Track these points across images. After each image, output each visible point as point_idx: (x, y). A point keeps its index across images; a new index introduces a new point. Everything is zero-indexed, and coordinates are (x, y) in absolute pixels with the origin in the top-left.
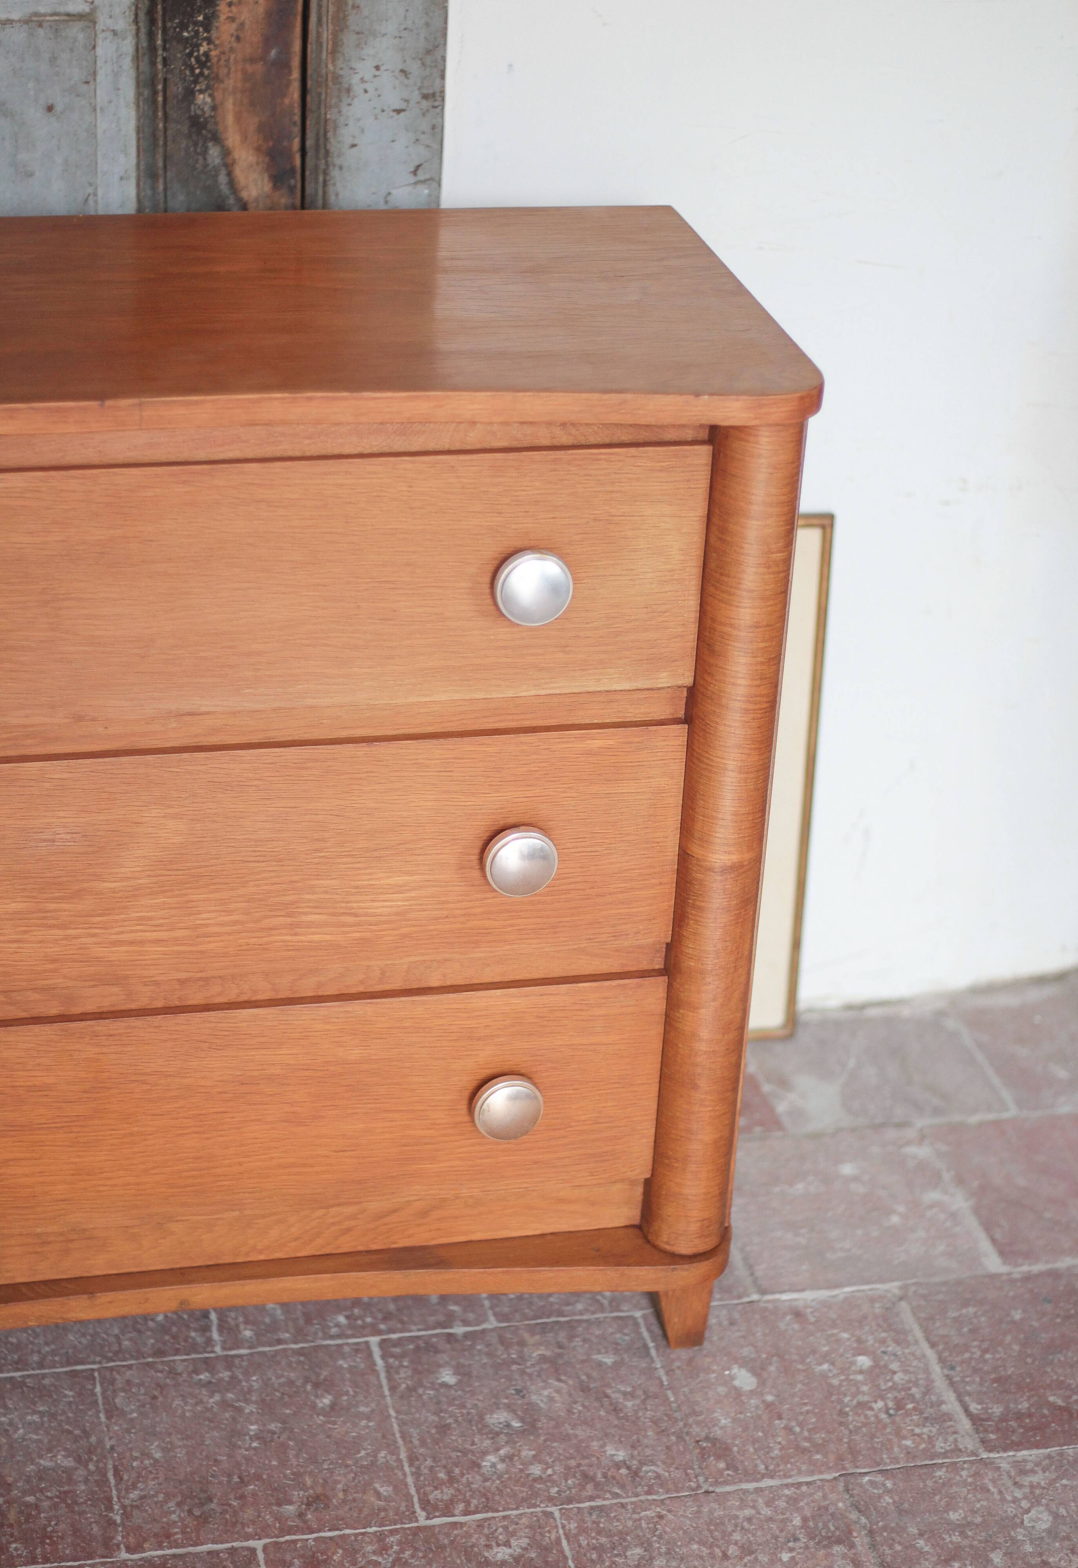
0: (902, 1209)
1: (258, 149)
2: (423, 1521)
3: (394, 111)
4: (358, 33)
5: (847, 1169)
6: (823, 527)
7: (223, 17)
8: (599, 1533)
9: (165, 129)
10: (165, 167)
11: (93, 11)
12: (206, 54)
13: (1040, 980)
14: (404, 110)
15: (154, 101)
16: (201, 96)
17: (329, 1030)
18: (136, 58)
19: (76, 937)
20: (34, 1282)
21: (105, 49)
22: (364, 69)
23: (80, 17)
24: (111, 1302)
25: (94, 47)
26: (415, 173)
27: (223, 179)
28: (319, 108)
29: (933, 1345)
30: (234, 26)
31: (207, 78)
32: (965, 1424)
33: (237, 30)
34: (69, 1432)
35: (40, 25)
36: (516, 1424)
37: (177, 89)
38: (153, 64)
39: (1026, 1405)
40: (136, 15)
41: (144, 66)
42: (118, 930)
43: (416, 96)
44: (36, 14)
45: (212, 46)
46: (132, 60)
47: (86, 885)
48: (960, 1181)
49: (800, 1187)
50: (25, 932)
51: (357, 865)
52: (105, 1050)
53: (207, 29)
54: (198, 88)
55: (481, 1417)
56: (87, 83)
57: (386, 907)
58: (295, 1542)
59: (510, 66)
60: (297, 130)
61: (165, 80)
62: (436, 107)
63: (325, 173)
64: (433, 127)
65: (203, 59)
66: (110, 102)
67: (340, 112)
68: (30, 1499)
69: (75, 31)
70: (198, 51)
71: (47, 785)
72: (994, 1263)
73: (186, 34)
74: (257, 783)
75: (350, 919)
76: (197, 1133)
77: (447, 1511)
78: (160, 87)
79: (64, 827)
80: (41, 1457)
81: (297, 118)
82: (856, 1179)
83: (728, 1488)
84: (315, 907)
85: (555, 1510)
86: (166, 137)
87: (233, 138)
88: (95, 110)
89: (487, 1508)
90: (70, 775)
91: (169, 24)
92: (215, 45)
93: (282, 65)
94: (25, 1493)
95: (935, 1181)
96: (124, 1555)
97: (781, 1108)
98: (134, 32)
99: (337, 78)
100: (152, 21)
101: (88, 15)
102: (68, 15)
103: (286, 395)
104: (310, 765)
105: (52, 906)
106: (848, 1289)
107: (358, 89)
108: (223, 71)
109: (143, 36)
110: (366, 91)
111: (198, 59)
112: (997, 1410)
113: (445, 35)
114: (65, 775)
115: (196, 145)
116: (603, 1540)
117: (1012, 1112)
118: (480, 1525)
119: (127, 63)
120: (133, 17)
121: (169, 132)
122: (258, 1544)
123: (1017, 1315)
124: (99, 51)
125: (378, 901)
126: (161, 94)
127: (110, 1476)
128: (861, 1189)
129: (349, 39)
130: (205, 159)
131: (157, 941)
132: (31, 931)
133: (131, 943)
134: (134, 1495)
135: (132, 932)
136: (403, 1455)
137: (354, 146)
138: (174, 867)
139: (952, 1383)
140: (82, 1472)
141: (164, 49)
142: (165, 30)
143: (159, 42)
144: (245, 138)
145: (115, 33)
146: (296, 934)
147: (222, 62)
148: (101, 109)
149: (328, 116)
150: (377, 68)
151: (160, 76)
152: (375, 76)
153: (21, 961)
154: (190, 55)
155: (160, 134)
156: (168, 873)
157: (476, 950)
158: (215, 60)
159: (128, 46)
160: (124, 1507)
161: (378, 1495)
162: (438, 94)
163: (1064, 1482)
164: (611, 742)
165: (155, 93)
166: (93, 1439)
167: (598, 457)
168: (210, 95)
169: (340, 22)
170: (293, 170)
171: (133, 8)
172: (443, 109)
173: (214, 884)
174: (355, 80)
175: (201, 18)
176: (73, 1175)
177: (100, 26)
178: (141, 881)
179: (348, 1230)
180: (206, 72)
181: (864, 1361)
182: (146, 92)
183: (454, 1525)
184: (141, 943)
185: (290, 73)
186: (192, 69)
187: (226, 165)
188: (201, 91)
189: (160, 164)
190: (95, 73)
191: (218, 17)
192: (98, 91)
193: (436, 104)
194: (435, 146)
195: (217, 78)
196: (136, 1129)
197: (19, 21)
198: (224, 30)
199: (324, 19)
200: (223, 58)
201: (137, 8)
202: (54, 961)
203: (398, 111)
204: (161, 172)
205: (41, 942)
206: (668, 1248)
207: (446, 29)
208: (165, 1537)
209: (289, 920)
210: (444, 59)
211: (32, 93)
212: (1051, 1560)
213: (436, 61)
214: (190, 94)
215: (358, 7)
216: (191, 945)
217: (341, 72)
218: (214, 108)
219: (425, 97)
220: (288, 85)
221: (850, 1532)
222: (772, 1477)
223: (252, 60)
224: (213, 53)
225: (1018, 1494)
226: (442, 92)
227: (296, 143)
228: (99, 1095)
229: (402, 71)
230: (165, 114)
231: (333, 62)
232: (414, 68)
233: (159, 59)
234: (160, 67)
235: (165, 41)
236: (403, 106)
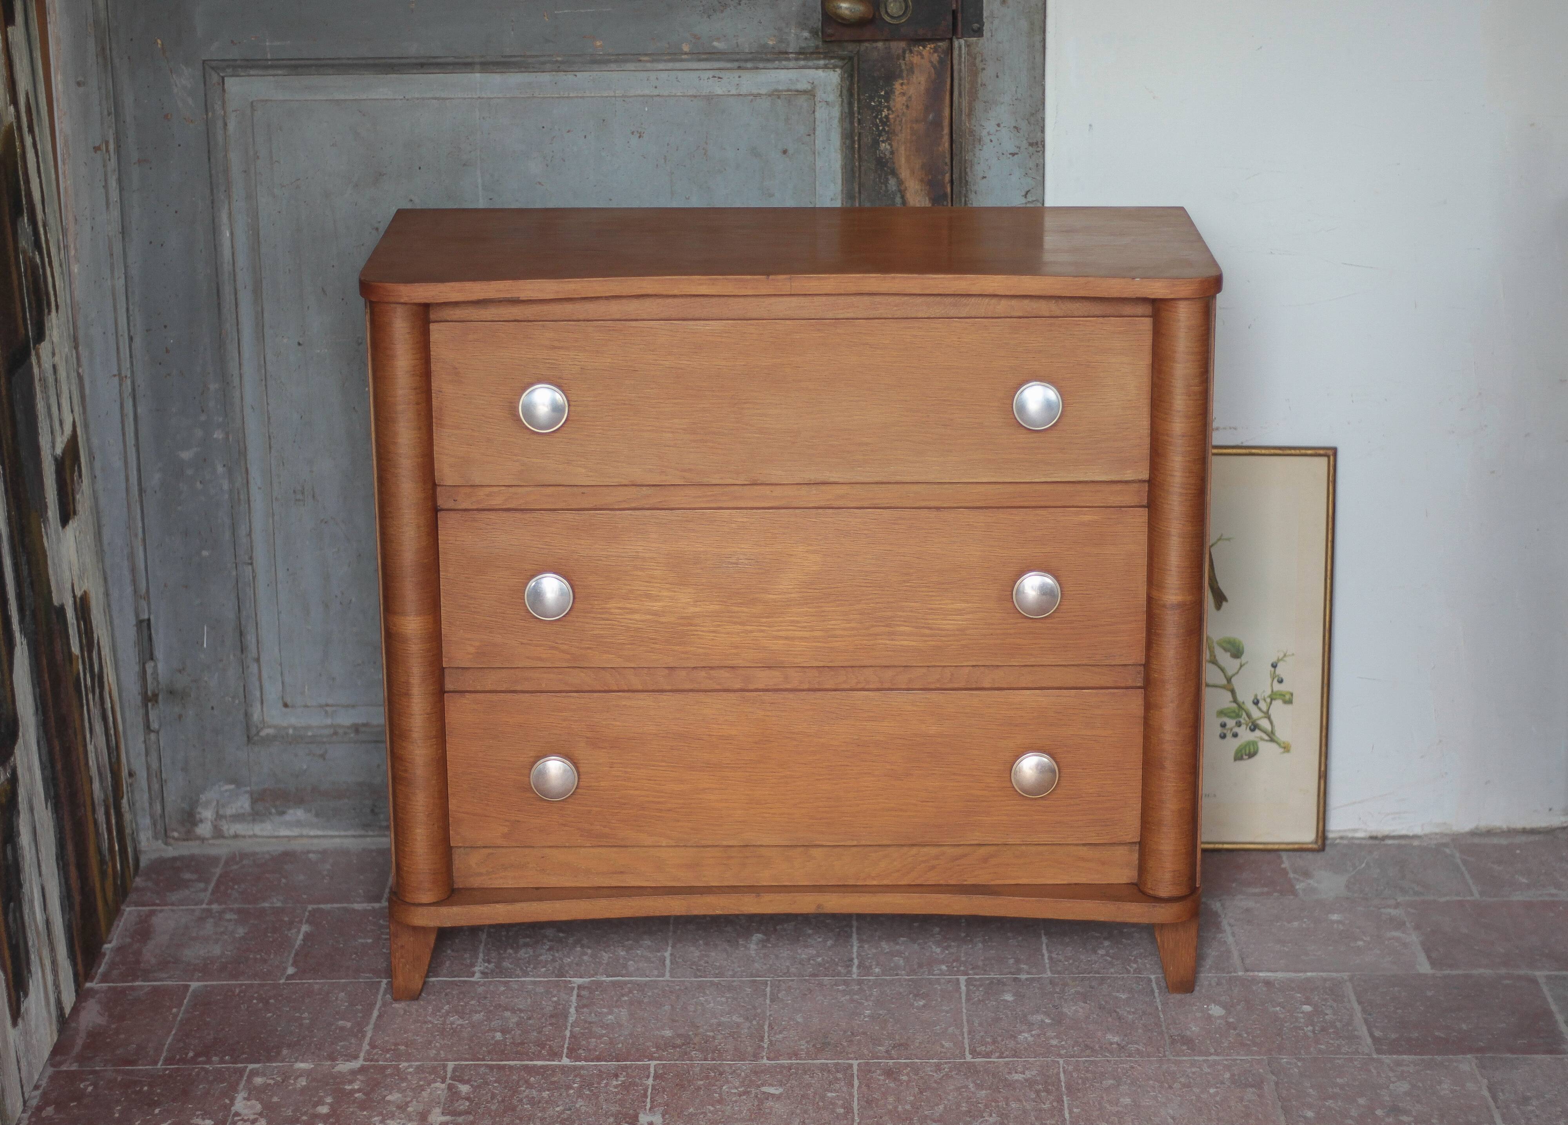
0: (1368, 939)
1: (922, 181)
2: (969, 1058)
3: (1010, 154)
4: (985, 102)
5: (1335, 917)
6: (1328, 457)
7: (897, 93)
8: (1087, 1071)
9: (860, 166)
10: (860, 192)
11: (814, 88)
12: (887, 117)
13: (1533, 832)
14: (1017, 154)
15: (853, 148)
16: (884, 145)
17: (914, 711)
18: (842, 120)
19: (751, 632)
20: (722, 886)
21: (821, 113)
22: (990, 126)
23: (805, 92)
24: (771, 901)
25: (814, 112)
26: (1026, 196)
27: (898, 200)
28: (961, 152)
29: (1360, 1003)
30: (904, 98)
31: (887, 133)
32: (1369, 1041)
33: (906, 101)
34: (743, 1006)
35: (779, 98)
36: (1048, 1021)
37: (868, 140)
38: (852, 123)
39: (1416, 1035)
40: (841, 92)
41: (847, 125)
42: (776, 628)
43: (1025, 144)
44: (776, 90)
45: (890, 112)
46: (839, 122)
47: (757, 596)
48: (1417, 927)
49: (1296, 924)
50: (719, 626)
51: (931, 594)
52: (769, 714)
53: (887, 101)
54: (881, 139)
55: (1025, 1016)
56: (809, 135)
57: (951, 624)
58: (880, 1063)
59: (1090, 125)
60: (947, 168)
61: (860, 134)
62: (1039, 152)
63: (966, 196)
64: (1037, 165)
65: (885, 120)
66: (824, 148)
67: (974, 154)
68: (711, 1034)
69: (802, 101)
70: (882, 114)
71: (733, 526)
72: (1424, 967)
73: (873, 104)
74: (865, 532)
75: (927, 631)
76: (829, 779)
77: (988, 1055)
78: (856, 138)
79: (745, 555)
80: (722, 1016)
81: (948, 160)
82: (1339, 922)
83: (1184, 1058)
84: (905, 621)
85: (1061, 1061)
86: (860, 172)
87: (904, 173)
88: (814, 153)
89: (1014, 1056)
90: (748, 520)
91: (862, 97)
92: (893, 111)
93: (937, 124)
94: (707, 1031)
95: (1400, 925)
96: (765, 1061)
97: (1299, 886)
98: (840, 102)
99: (972, 132)
100: (851, 95)
101: (810, 91)
102: (797, 91)
103: (879, 275)
104: (900, 522)
105: (736, 609)
106: (1309, 974)
107: (986, 139)
108: (898, 128)
109: (846, 105)
110: (991, 141)
111: (881, 120)
112: (1393, 1036)
113: (1043, 104)
114: (745, 520)
115: (880, 177)
116: (1089, 1075)
117: (1477, 896)
118: (1007, 1064)
119: (836, 123)
120: (839, 93)
121: (863, 168)
122: (855, 1063)
123: (1429, 994)
124: (817, 114)
125: (946, 620)
126: (857, 143)
127: (766, 1027)
128: (1341, 927)
129: (979, 106)
130: (886, 186)
131: (802, 638)
132: (722, 625)
133: (786, 638)
134: (780, 1036)
135: (787, 630)
136: (965, 1030)
137: (984, 177)
138: (814, 587)
139: (1366, 1021)
140: (747, 1024)
141: (859, 113)
142: (859, 101)
143: (856, 109)
144: (913, 172)
145: (827, 103)
146: (892, 640)
147: (897, 122)
148: (819, 153)
149: (967, 158)
150: (998, 125)
151: (856, 131)
152: (997, 131)
153: (716, 646)
154: (876, 117)
155: (857, 169)
156: (810, 591)
157: (1012, 660)
158: (892, 121)
159: (836, 112)
160: (771, 1041)
161: (943, 1046)
162: (1039, 143)
163: (1428, 1072)
164: (1096, 517)
165: (853, 142)
166: (759, 1011)
167: (1078, 323)
168: (890, 144)
169: (973, 95)
170: (945, 195)
171: (839, 87)
172: (1044, 152)
173: (838, 600)
174: (984, 133)
175: (883, 93)
176: (747, 803)
177: (818, 99)
178: (792, 595)
179: (933, 868)
180: (887, 129)
181: (1307, 1008)
182: (848, 142)
183: (990, 1062)
184: (792, 639)
185: (942, 130)
186: (877, 126)
187: (900, 191)
188: (883, 142)
189: (857, 190)
190: (814, 129)
191: (894, 93)
192: (816, 141)
193: (1039, 149)
194: (1039, 178)
195: (894, 133)
196: (789, 773)
197: (766, 95)
198: (898, 101)
199: (963, 93)
200: (898, 119)
201: (842, 86)
202: (737, 647)
203: (1013, 154)
204: (857, 195)
205: (728, 633)
206: (1151, 892)
207: (1044, 99)
208: (796, 1055)
209: (887, 629)
210: (1043, 120)
211: (773, 141)
212: (1400, 1104)
213: (1037, 121)
214: (876, 143)
215: (985, 85)
216: (825, 643)
217: (974, 128)
218: (892, 153)
219: (1031, 144)
220: (941, 137)
221: (1262, 1082)
222: (1217, 1055)
223: (917, 121)
224: (891, 116)
225: (1391, 1074)
226: (1043, 141)
227: (947, 177)
228: (764, 746)
229: (1015, 127)
230: (860, 156)
231: (969, 121)
232: (1023, 125)
233: (856, 120)
234: (856, 125)
235: (859, 108)
236: (1016, 151)
